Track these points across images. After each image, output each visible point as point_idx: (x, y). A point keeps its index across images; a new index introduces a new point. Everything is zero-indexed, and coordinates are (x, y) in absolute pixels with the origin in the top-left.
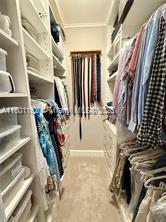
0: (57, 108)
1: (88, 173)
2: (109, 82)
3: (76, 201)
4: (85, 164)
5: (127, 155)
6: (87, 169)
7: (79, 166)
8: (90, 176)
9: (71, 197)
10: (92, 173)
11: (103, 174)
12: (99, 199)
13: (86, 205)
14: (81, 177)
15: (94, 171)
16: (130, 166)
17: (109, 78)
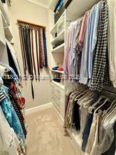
1: (44, 123)
2: (52, 52)
3: (40, 150)
4: (40, 117)
5: (75, 100)
6: (43, 120)
7: (36, 121)
8: (46, 124)
10: (47, 122)
11: (55, 118)
12: (57, 138)
13: (49, 147)
14: (39, 128)
15: (48, 119)
16: (79, 106)
17: (52, 50)
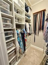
0: (25, 32)
1: (35, 54)
8: (35, 56)
9: (27, 58)
15: (37, 55)
